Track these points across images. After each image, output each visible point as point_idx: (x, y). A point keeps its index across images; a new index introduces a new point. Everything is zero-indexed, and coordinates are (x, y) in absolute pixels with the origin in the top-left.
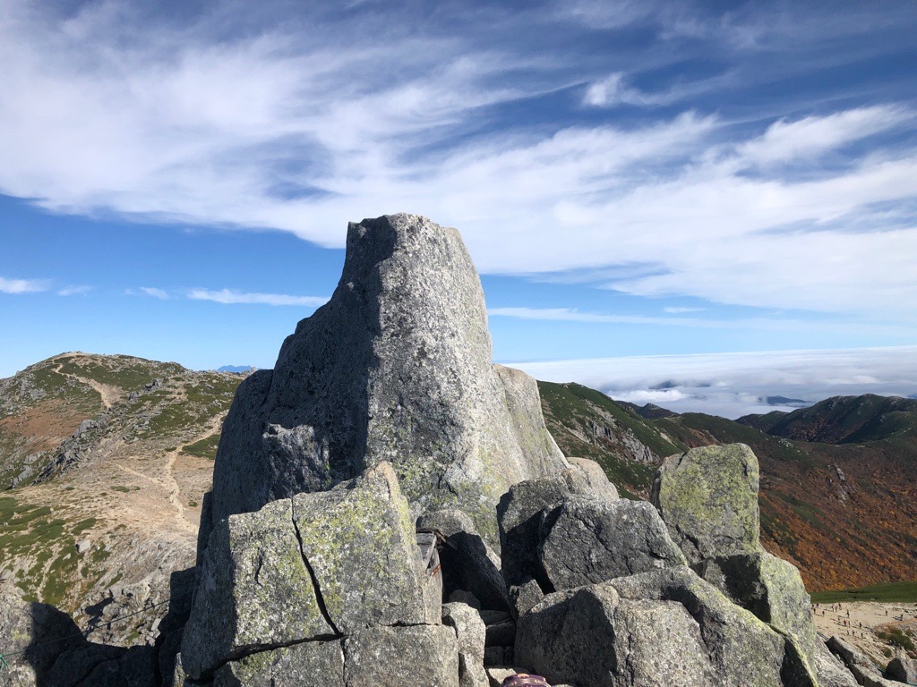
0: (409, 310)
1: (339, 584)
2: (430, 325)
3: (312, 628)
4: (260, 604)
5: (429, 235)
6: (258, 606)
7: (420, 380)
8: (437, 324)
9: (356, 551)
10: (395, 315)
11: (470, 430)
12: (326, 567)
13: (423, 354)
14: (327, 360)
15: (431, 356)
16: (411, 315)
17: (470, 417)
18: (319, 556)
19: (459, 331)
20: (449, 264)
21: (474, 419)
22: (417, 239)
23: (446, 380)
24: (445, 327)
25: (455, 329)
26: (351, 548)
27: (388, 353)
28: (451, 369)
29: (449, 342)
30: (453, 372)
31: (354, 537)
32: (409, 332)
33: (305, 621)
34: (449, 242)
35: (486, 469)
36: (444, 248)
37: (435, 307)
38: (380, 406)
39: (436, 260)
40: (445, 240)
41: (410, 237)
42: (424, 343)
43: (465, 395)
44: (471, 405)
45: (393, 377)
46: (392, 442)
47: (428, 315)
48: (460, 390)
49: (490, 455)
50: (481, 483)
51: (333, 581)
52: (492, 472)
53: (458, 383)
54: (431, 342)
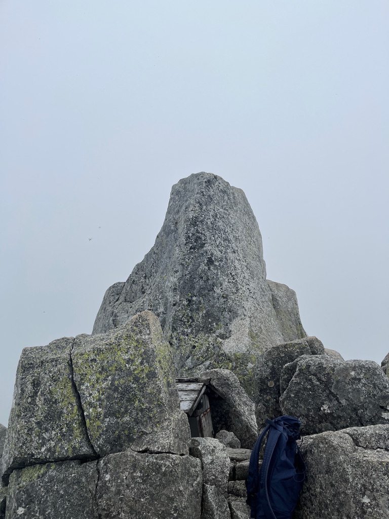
0: (203, 232)
1: (100, 410)
2: (218, 242)
3: (74, 448)
4: (36, 423)
5: (221, 188)
6: (34, 425)
7: (208, 279)
8: (223, 243)
9: (116, 382)
10: (193, 234)
11: (243, 316)
12: (90, 395)
13: (210, 262)
14: (153, 271)
15: (217, 264)
16: (204, 235)
17: (243, 307)
18: (87, 384)
19: (239, 250)
20: (235, 208)
21: (247, 308)
22: (212, 188)
23: (227, 280)
24: (229, 246)
25: (236, 249)
26: (113, 380)
27: (187, 260)
28: (231, 274)
29: (231, 256)
30: (233, 276)
31: (116, 370)
32: (203, 245)
33: (70, 441)
34: (236, 195)
35: (253, 344)
36: (232, 197)
37: (222, 233)
38: (180, 297)
39: (225, 203)
40: (233, 194)
41: (207, 186)
42: (212, 254)
43: (241, 291)
44: (245, 299)
45: (191, 277)
46: (188, 322)
47: (216, 236)
48: (237, 288)
49: (257, 334)
50: (249, 353)
51: (95, 407)
52: (258, 347)
53: (235, 284)
54: (217, 254)
